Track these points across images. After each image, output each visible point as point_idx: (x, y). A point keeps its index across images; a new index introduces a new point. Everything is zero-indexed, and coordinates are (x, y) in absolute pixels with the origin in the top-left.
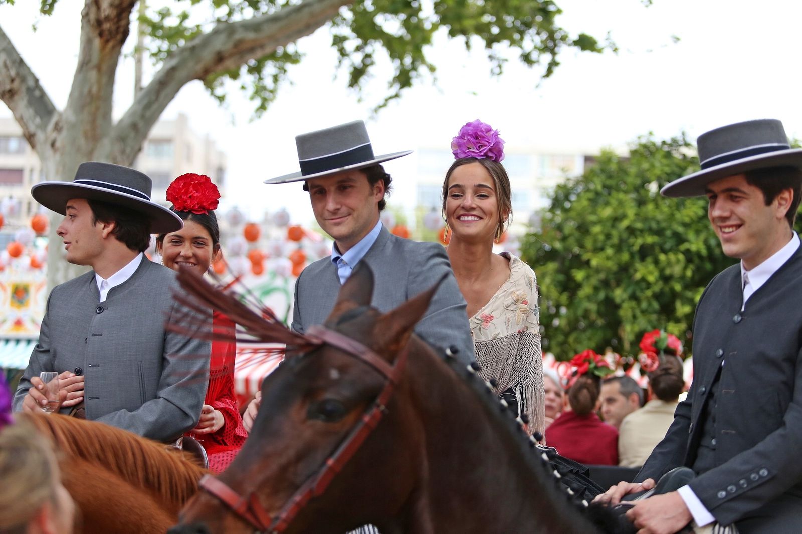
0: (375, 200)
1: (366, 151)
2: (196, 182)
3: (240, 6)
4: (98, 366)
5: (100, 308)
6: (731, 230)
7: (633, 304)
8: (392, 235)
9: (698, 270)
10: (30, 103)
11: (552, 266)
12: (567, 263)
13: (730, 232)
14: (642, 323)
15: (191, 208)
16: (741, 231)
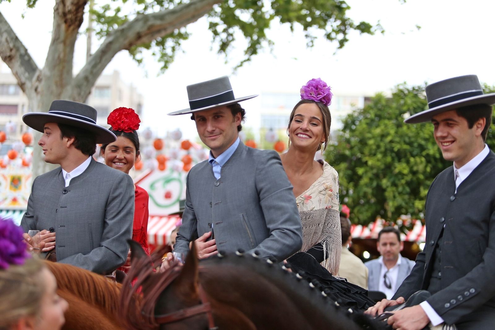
0: (235, 125)
1: (230, 95)
2: (126, 113)
3: (152, 4)
4: (64, 226)
5: (65, 191)
6: (448, 144)
7: (394, 189)
8: (246, 147)
9: (433, 168)
10: (22, 64)
11: (343, 166)
12: (353, 163)
13: (447, 146)
14: (399, 201)
15: (123, 129)
16: (454, 145)
